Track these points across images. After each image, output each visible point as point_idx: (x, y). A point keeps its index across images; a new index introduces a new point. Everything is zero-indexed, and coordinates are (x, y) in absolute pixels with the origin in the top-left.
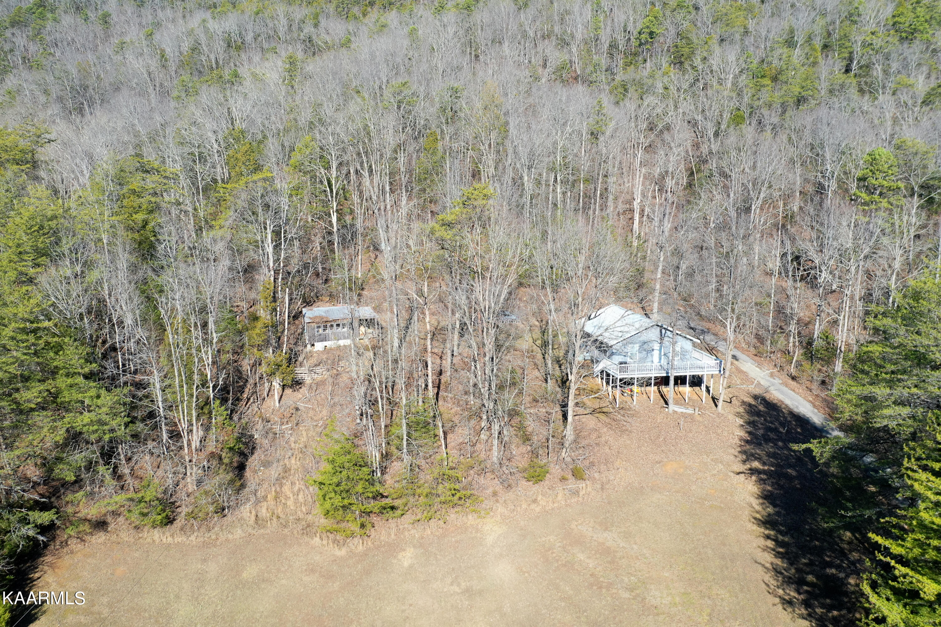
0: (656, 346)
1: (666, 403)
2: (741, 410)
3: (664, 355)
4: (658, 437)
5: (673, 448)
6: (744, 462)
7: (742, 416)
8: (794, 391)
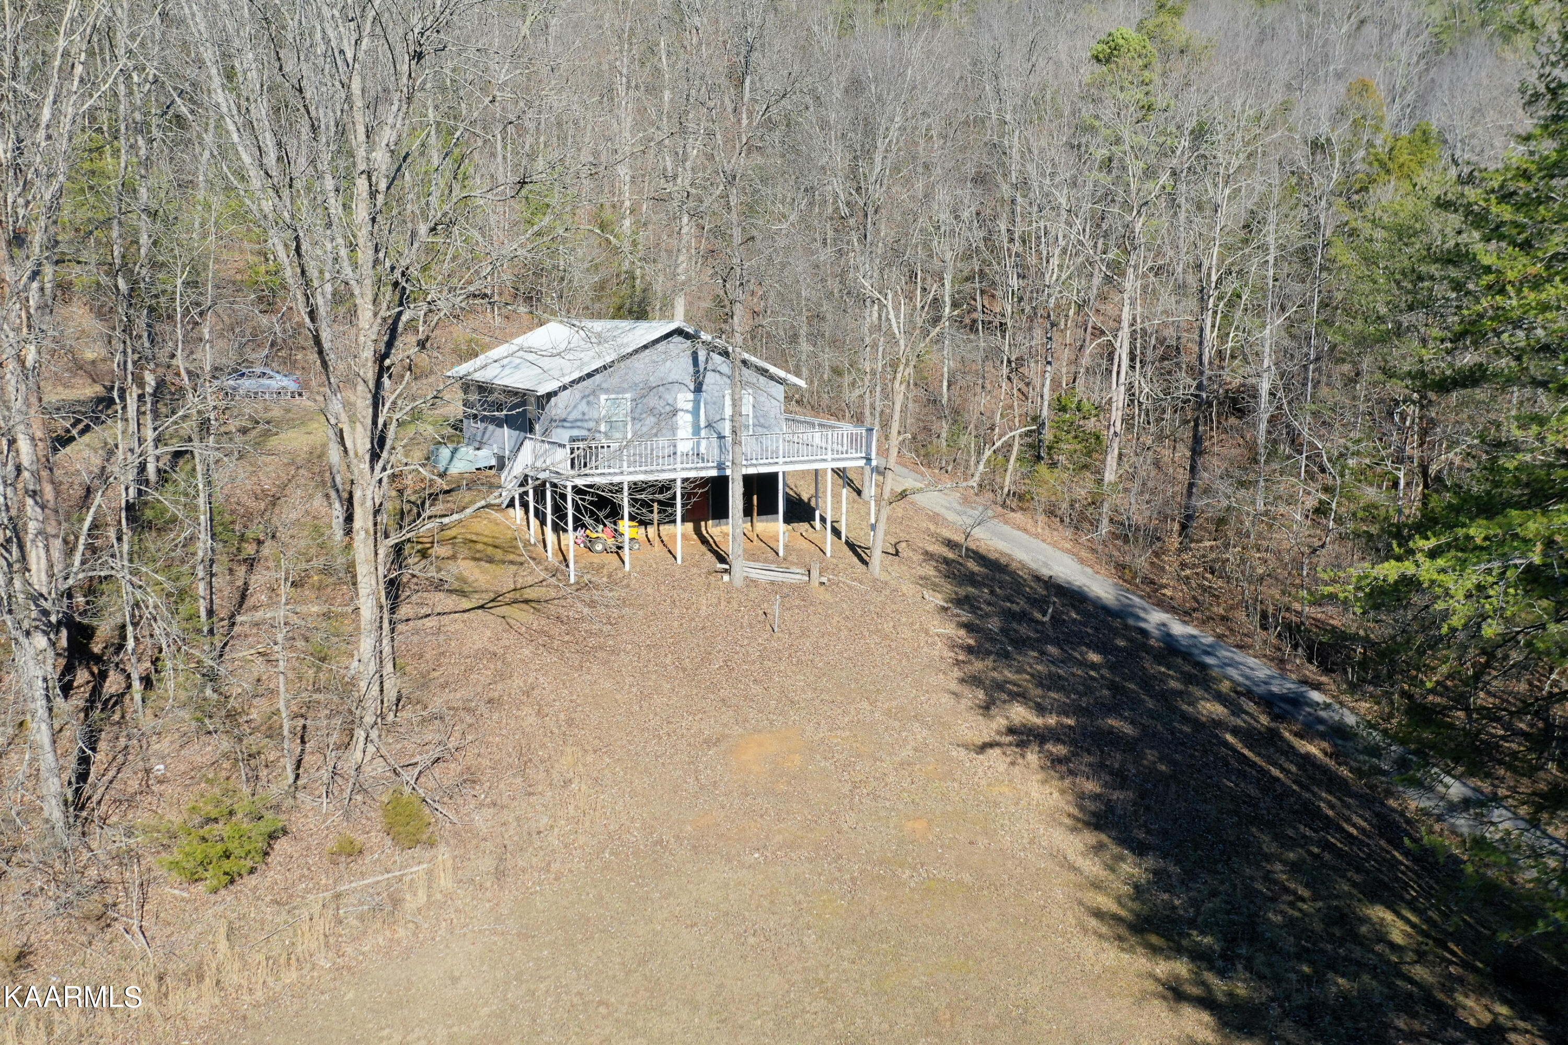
0: (684, 399)
1: (722, 559)
2: (929, 570)
3: (709, 426)
4: (707, 658)
5: (756, 689)
6: (986, 708)
7: (935, 585)
8: (1025, 530)
